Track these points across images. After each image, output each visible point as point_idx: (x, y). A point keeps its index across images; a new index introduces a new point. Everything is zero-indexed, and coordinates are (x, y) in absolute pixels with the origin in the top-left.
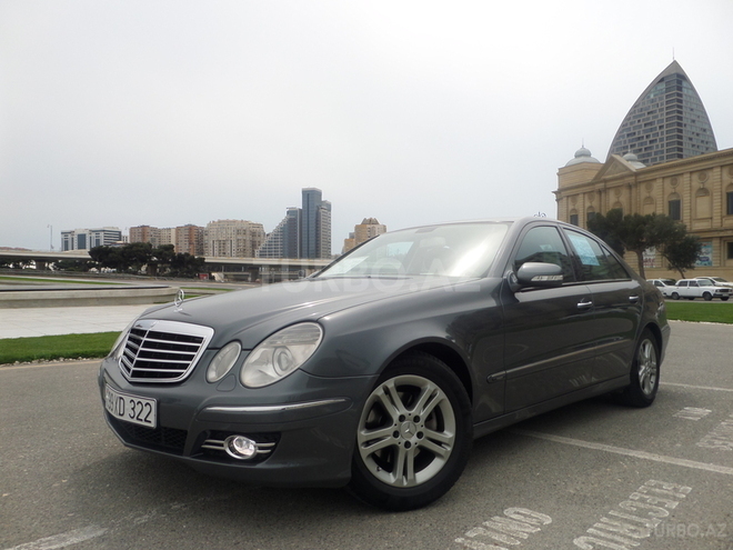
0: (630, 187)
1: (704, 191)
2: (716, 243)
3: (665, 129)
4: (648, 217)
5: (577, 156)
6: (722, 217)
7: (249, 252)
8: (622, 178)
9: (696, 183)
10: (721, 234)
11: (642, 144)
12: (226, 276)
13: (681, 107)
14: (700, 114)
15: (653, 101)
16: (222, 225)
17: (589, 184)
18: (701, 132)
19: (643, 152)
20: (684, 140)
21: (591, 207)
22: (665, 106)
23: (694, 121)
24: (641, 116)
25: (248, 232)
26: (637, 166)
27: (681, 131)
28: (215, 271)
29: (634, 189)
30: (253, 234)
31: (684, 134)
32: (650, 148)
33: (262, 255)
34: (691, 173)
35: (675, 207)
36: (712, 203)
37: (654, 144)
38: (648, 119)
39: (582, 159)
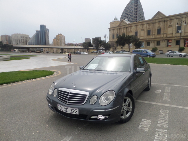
0: (126, 28)
1: (143, 30)
2: (145, 42)
3: (133, 13)
4: (131, 36)
5: (114, 19)
6: (146, 36)
7: (25, 43)
8: (125, 25)
9: (141, 28)
10: (146, 40)
11: (128, 16)
12: (19, 50)
13: (137, 7)
14: (141, 9)
15: (131, 5)
16: (16, 35)
17: (117, 27)
18: (141, 14)
19: (128, 18)
20: (138, 16)
21: (117, 33)
22: (134, 7)
23: (140, 11)
24: (128, 9)
25: (24, 37)
26: (128, 23)
27: (137, 13)
28: (15, 49)
29: (127, 29)
30: (26, 38)
31: (138, 14)
32: (130, 17)
33: (29, 44)
34: (140, 25)
35: (136, 33)
36: (144, 32)
37: (131, 16)
38: (130, 10)
39: (115, 20)
